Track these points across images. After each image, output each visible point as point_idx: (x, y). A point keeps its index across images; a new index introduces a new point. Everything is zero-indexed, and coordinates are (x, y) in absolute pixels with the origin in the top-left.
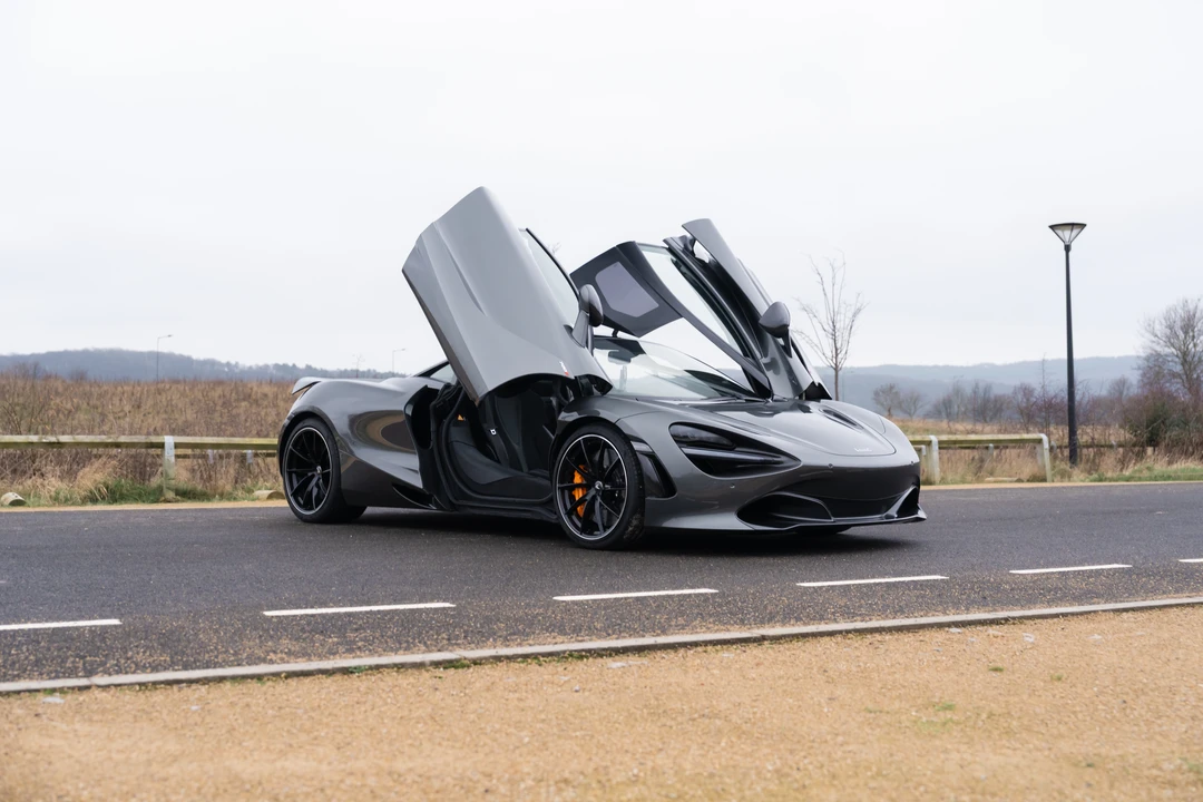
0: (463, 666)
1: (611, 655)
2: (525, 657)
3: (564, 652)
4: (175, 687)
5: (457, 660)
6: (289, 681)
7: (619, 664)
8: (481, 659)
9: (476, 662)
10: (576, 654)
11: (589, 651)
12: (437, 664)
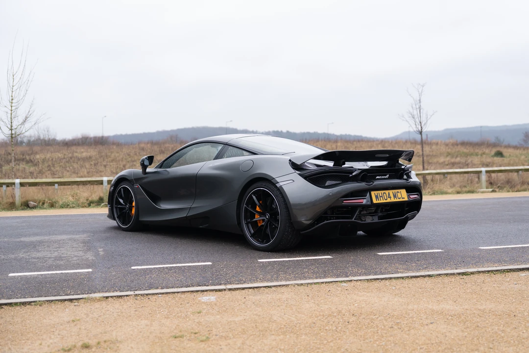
0: (468, 275)
1: (518, 271)
2: (489, 271)
3: (502, 270)
4: (378, 281)
5: (466, 273)
6: (412, 279)
7: (524, 274)
8: (474, 272)
9: (472, 273)
10: (506, 271)
11: (510, 269)
12: (459, 274)
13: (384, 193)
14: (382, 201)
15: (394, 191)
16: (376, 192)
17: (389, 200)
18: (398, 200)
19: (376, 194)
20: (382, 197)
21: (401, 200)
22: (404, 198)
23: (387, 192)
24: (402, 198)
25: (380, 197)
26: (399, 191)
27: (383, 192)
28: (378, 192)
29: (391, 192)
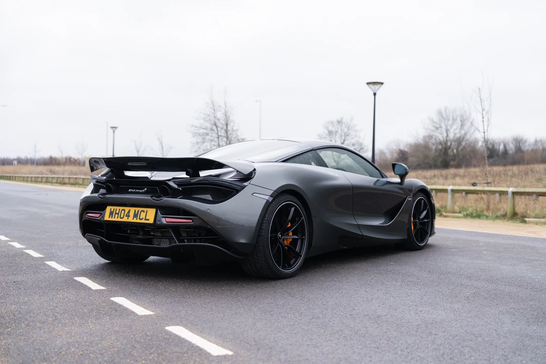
13: (123, 210)
14: (116, 219)
15: (137, 209)
16: (113, 208)
17: (125, 219)
18: (138, 221)
19: (112, 210)
20: (118, 214)
21: (143, 221)
22: (148, 220)
23: (127, 209)
24: (146, 219)
25: (116, 213)
26: (145, 209)
27: (121, 208)
28: (115, 208)
29: (132, 210)
